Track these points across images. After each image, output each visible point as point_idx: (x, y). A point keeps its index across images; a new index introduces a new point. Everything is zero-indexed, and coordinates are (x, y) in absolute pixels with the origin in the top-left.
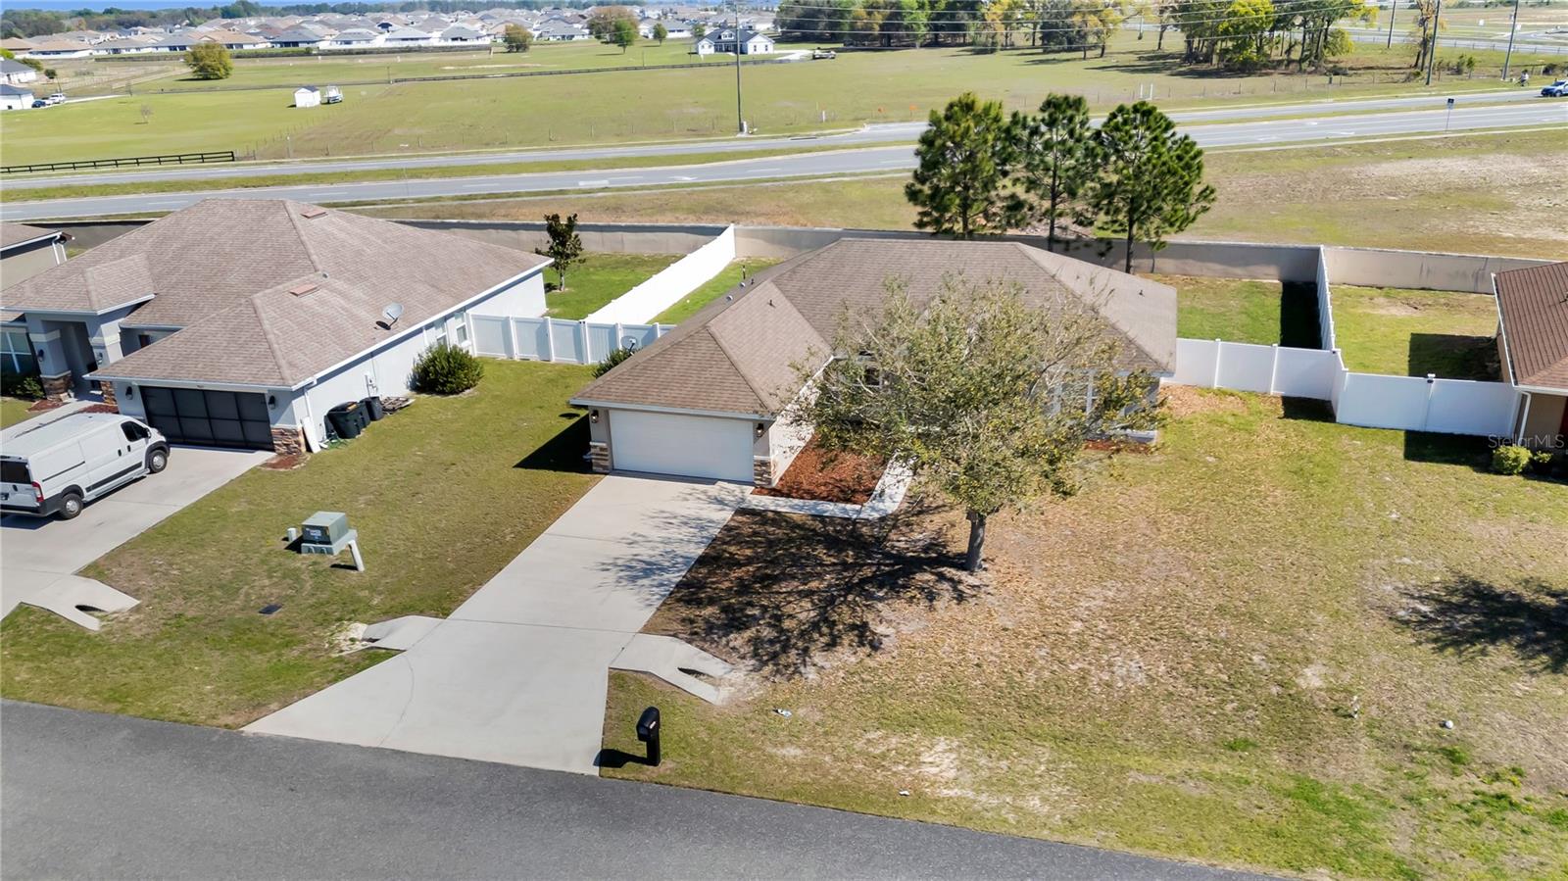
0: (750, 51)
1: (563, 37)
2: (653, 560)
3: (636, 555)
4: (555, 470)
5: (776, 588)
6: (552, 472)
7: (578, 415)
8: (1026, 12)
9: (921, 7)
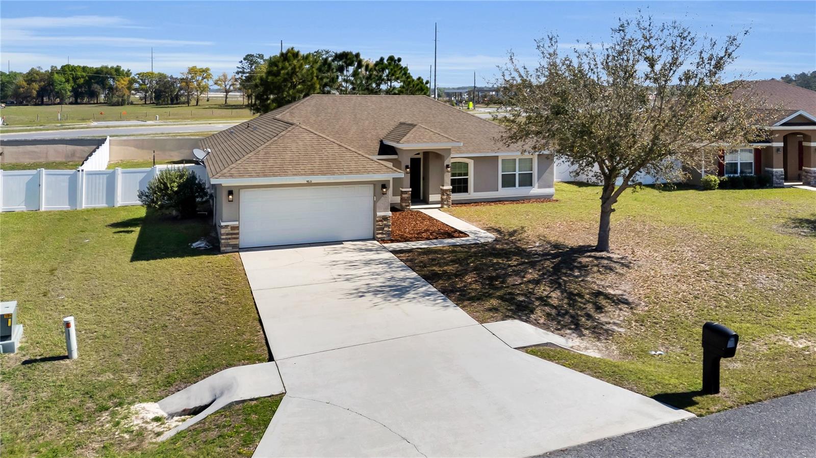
5: (509, 282)
8: (141, 85)
9: (68, 81)
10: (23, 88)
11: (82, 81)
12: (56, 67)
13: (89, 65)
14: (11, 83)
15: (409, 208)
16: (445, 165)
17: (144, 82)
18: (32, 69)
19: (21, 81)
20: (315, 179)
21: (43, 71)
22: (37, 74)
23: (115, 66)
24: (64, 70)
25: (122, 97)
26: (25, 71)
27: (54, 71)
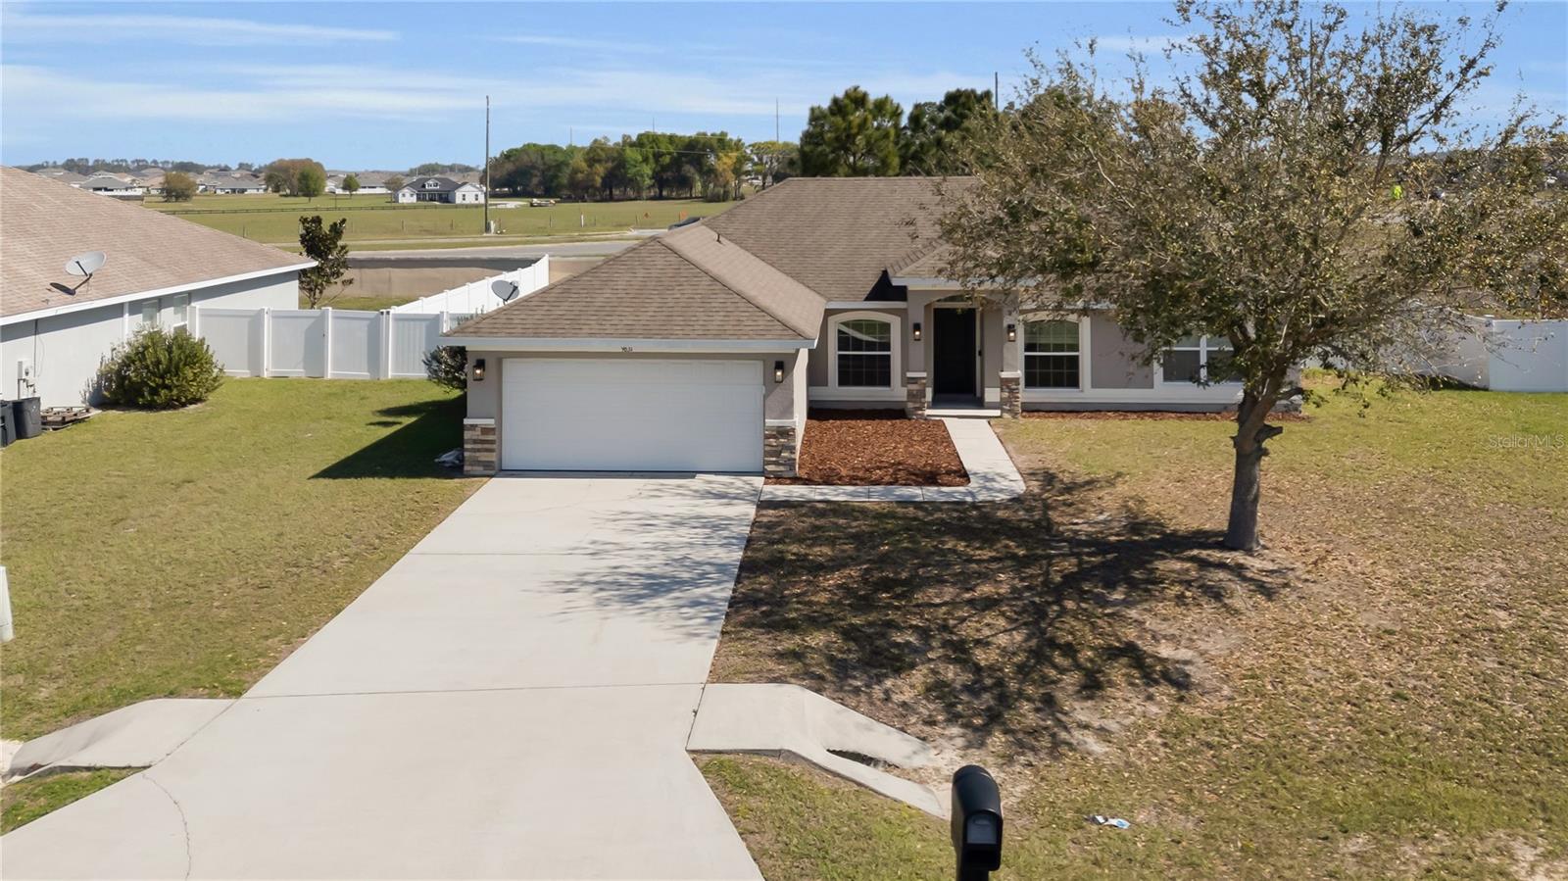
0: (459, 200)
1: (234, 191)
2: (655, 571)
3: (615, 568)
4: (392, 477)
5: (919, 597)
6: (388, 480)
7: (400, 423)
8: (755, 164)
9: (646, 160)
10: (582, 172)
11: (667, 159)
12: (629, 137)
13: (680, 133)
14: (567, 165)
15: (922, 415)
16: (1005, 324)
17: (761, 159)
18: (596, 141)
19: (579, 162)
20: (639, 345)
21: (611, 144)
22: (602, 149)
23: (718, 132)
24: (642, 142)
25: (725, 186)
26: (586, 143)
27: (627, 143)
